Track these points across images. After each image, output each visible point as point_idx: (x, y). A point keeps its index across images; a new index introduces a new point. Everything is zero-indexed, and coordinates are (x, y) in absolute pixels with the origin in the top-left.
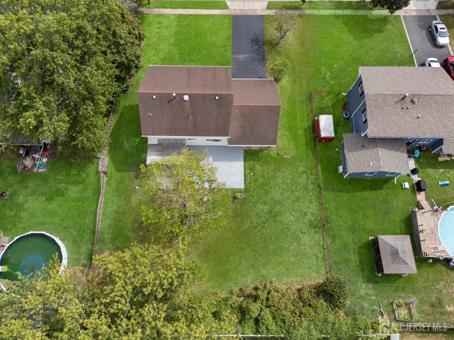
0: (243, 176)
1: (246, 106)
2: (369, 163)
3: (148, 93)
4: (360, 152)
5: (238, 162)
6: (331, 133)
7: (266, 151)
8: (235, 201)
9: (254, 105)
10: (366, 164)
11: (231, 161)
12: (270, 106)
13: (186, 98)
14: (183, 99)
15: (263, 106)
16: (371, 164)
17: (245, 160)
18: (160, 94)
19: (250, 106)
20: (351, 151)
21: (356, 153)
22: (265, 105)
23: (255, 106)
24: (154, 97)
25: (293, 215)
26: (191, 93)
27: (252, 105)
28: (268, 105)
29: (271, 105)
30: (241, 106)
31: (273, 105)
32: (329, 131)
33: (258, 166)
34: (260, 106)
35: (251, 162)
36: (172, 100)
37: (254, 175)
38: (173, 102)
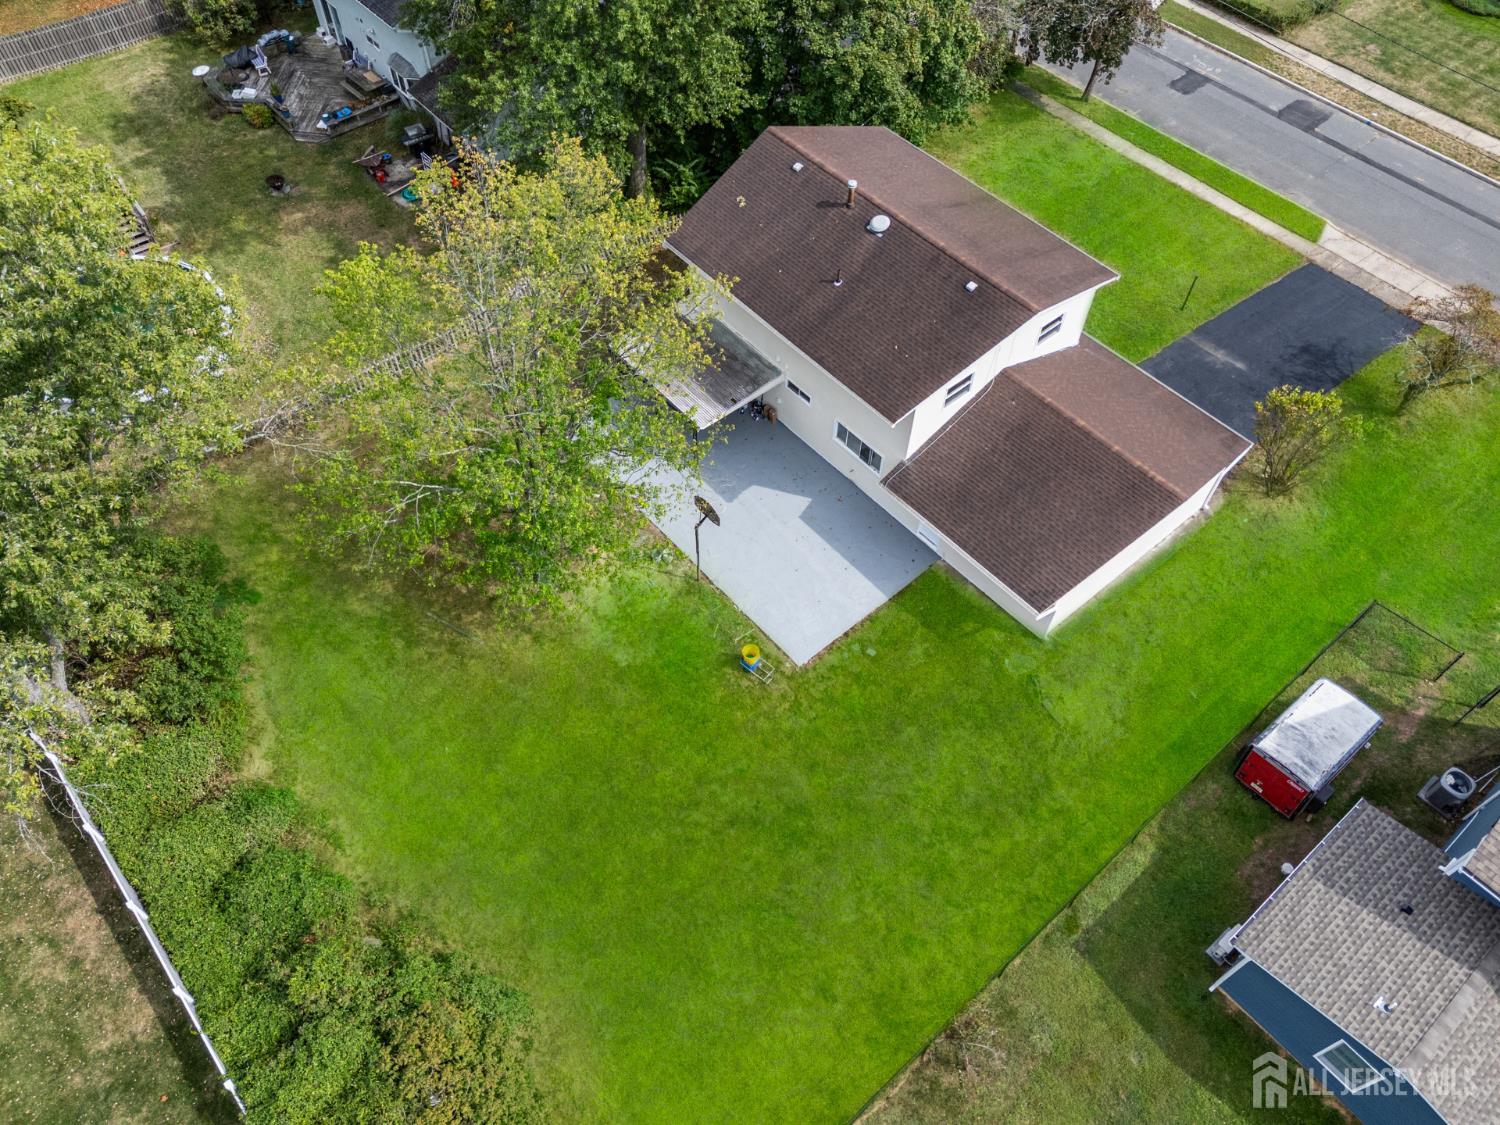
0: (840, 633)
1: (1058, 414)
2: (1371, 991)
3: (793, 148)
4: (1367, 918)
5: (871, 584)
6: (1311, 764)
7: (998, 636)
8: (728, 670)
9: (1090, 428)
10: (1353, 984)
11: (853, 562)
12: (1143, 474)
13: (881, 223)
14: (868, 223)
15: (1117, 456)
16: (1379, 1003)
17: (898, 598)
18: (821, 168)
19: (1071, 422)
20: (1329, 882)
21: (1345, 904)
22: (1127, 455)
23: (1087, 434)
24: (798, 166)
25: (861, 901)
26: (909, 222)
27: (1081, 423)
28: (1138, 463)
29: (1152, 473)
30: (1041, 401)
31: (1159, 478)
32: (1310, 755)
33: (919, 650)
34: (1106, 449)
35: (911, 620)
36: (834, 205)
37: (874, 660)
38: (833, 212)
